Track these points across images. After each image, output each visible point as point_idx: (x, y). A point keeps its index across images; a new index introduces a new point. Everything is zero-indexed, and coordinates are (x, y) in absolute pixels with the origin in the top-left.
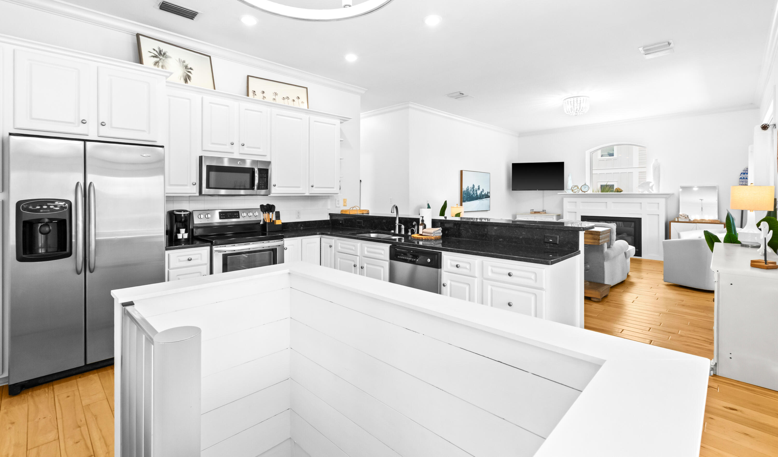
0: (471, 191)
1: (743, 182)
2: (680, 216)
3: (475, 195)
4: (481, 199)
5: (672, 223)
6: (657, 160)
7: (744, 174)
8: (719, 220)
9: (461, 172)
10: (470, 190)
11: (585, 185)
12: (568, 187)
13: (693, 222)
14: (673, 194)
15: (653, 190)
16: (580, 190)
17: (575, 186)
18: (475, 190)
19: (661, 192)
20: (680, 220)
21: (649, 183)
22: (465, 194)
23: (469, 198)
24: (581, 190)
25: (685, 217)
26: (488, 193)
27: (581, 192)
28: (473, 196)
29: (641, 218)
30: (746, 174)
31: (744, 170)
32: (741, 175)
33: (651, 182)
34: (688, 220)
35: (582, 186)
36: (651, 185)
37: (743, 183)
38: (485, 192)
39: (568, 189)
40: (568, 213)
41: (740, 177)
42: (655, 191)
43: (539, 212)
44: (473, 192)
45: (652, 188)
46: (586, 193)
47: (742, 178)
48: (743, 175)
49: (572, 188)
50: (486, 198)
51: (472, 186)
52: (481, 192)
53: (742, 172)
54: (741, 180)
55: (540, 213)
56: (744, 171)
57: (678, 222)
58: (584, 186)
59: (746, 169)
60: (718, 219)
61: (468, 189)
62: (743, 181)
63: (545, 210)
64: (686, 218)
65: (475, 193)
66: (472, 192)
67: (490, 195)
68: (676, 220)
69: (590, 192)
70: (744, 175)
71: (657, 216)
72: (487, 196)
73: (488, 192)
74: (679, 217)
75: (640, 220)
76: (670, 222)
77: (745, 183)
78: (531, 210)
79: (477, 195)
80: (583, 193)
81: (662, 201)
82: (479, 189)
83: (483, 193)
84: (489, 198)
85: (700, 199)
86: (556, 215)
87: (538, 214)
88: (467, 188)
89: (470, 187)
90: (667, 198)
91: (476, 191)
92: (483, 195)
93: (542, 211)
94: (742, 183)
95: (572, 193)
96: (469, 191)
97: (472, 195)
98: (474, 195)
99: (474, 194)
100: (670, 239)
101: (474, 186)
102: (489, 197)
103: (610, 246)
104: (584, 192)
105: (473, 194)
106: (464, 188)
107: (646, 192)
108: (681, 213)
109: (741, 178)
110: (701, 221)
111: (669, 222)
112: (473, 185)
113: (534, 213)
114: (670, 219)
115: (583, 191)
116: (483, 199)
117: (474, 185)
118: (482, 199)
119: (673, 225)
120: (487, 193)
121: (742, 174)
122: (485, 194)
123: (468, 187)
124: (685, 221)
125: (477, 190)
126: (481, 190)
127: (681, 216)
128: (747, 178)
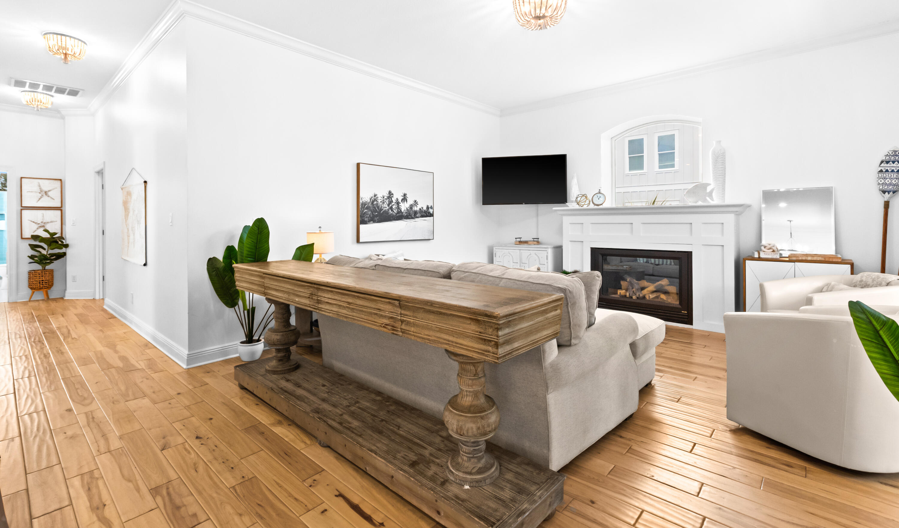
0: (384, 203)
1: (885, 178)
2: (763, 248)
3: (396, 211)
4: (409, 218)
5: (748, 262)
6: (720, 142)
7: (887, 162)
8: (839, 256)
9: (358, 165)
10: (379, 201)
11: (599, 193)
12: (572, 198)
13: (788, 259)
14: (749, 206)
15: (713, 200)
16: (591, 202)
17: (583, 195)
18: (394, 201)
19: (727, 202)
20: (763, 255)
21: (704, 186)
22: (367, 208)
23: (377, 216)
24: (593, 203)
25: (772, 250)
26: (428, 208)
27: (592, 206)
28: (388, 213)
29: (691, 252)
30: (891, 162)
31: (888, 155)
32: (881, 165)
33: (709, 184)
34: (779, 255)
35: (594, 195)
36: (709, 189)
37: (886, 181)
38: (422, 205)
39: (572, 202)
40: (570, 242)
41: (880, 169)
42: (716, 201)
43: (526, 242)
44: (388, 205)
46: (601, 207)
47: (884, 171)
48: (886, 165)
49: (577, 198)
50: (422, 216)
51: (386, 195)
52: (411, 207)
53: (884, 158)
54: (880, 176)
55: (528, 243)
56: (887, 157)
57: (760, 259)
58: (598, 195)
59: (891, 153)
60: (837, 252)
61: (375, 200)
62: (885, 176)
63: (538, 239)
64: (774, 251)
65: (394, 207)
66: (385, 205)
67: (433, 212)
68: (756, 256)
69: (606, 205)
70: (888, 165)
71: (721, 247)
72: (427, 213)
73: (428, 206)
74: (761, 250)
75: (689, 255)
76: (745, 260)
77: (890, 181)
78: (516, 238)
79: (399, 211)
80: (596, 207)
81: (729, 219)
82: (405, 199)
83: (416, 209)
84: (432, 218)
85: (788, 221)
86: (552, 247)
87: (526, 246)
88: (372, 198)
89: (380, 196)
90: (738, 214)
91: (398, 203)
92: (416, 212)
93: (533, 240)
94: (883, 181)
95: (577, 207)
96: (377, 204)
97: (386, 212)
98: (392, 210)
99: (391, 208)
100: (744, 310)
101: (390, 194)
102: (432, 215)
103: (571, 343)
104: (598, 205)
105: (388, 210)
106: (366, 196)
107: (700, 203)
108: (764, 242)
109: (881, 171)
110: (804, 258)
111: (741, 260)
112: (390, 192)
113: (518, 243)
114: (742, 256)
115: (595, 205)
116: (416, 219)
117: (393, 192)
118: (413, 218)
119: (749, 264)
120: (425, 208)
121: (882, 162)
122: (420, 209)
123: (375, 196)
124: (773, 257)
125: (400, 202)
126: (410, 201)
127: (765, 247)
128: (893, 171)
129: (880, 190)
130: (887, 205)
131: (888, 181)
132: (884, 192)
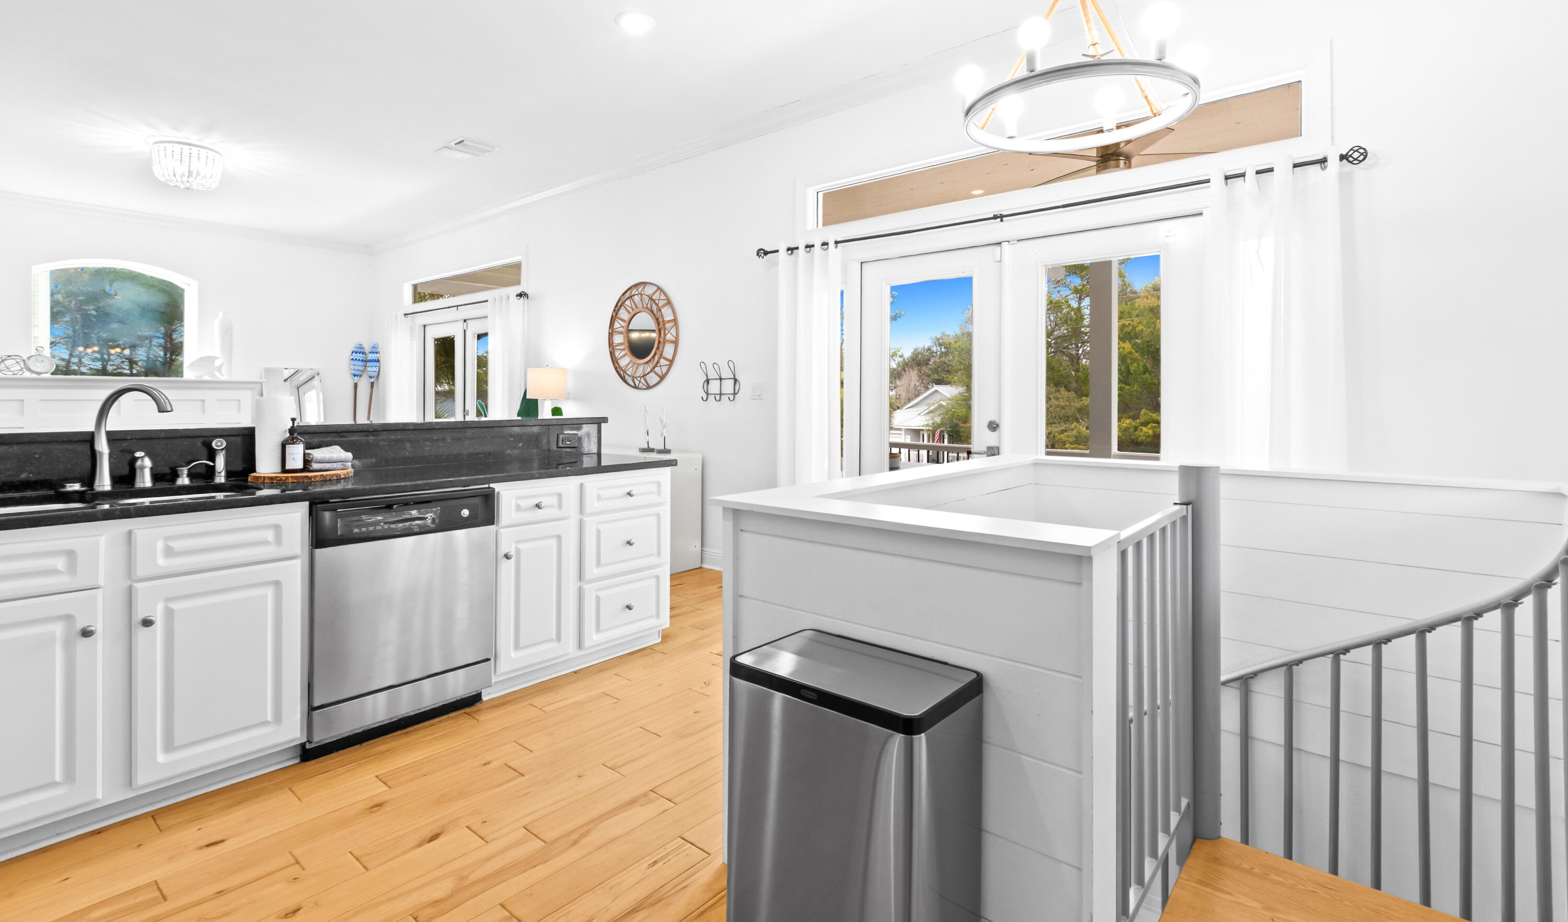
1: (355, 365)
7: (356, 353)
11: (40, 355)
15: (222, 375)
16: (25, 368)
21: (212, 360)
24: (28, 369)
27: (27, 374)
31: (356, 347)
33: (218, 358)
36: (217, 363)
37: (355, 367)
41: (352, 357)
42: (225, 376)
45: (219, 369)
47: (355, 359)
48: (356, 355)
53: (353, 350)
54: (351, 363)
56: (355, 349)
58: (37, 357)
59: (357, 345)
62: (354, 363)
80: (34, 376)
94: (353, 367)
104: (38, 373)
109: (353, 359)
115: (33, 372)
121: (353, 352)
128: (359, 360)
129: (352, 374)
130: (356, 386)
131: (357, 368)
132: (355, 375)
